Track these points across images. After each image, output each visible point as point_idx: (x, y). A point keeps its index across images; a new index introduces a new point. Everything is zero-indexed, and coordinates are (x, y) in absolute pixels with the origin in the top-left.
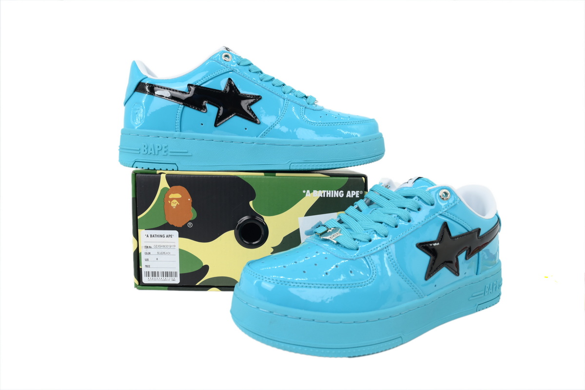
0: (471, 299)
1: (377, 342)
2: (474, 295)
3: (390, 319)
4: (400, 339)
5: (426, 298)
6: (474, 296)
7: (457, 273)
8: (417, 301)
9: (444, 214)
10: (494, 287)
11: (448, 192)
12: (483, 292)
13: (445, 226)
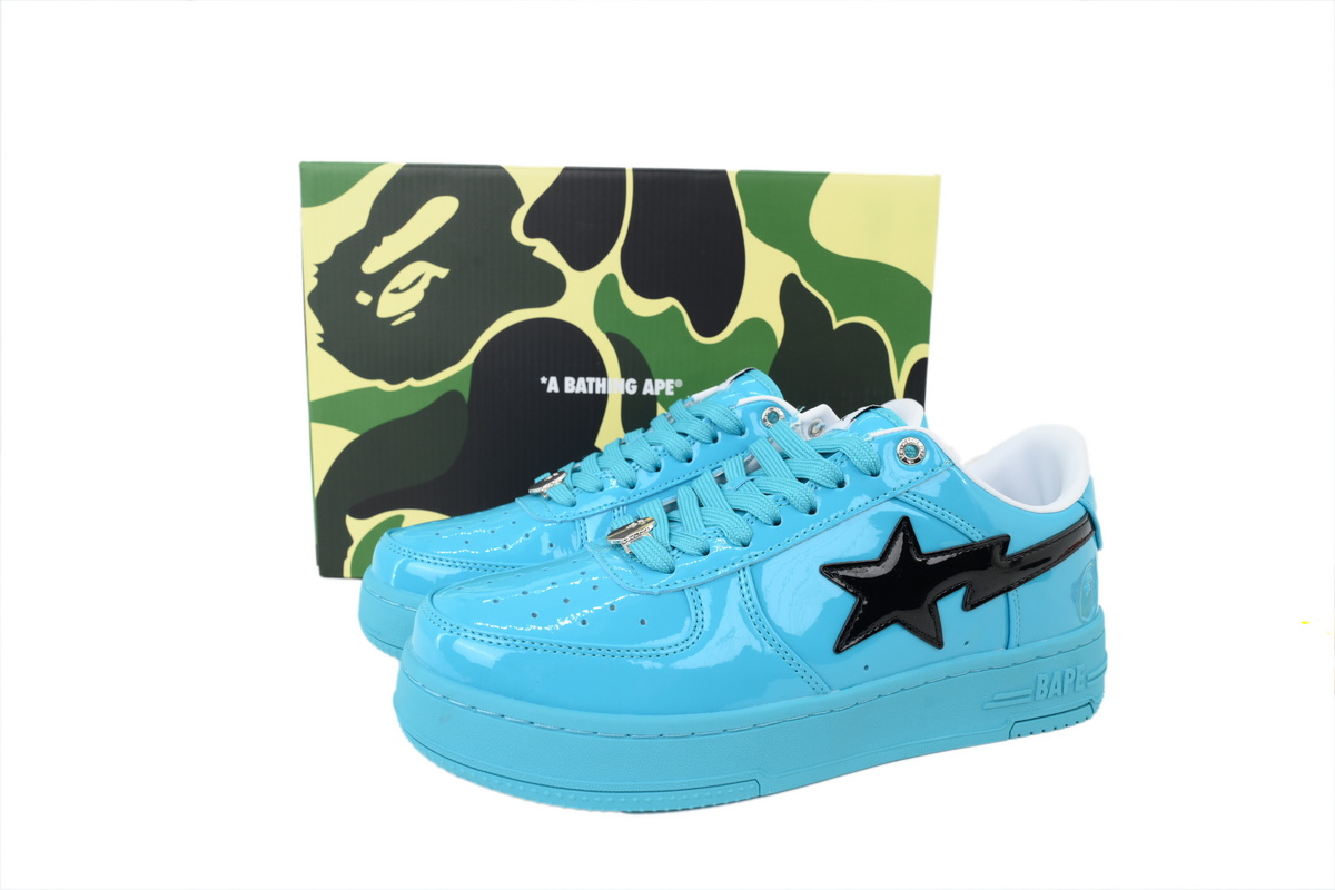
0: (987, 706)
1: (685, 786)
2: (997, 697)
3: (724, 735)
4: (753, 785)
5: (835, 694)
6: (996, 701)
7: (936, 641)
8: (807, 701)
9: (902, 497)
10: (1068, 681)
11: (920, 444)
12: (1030, 691)
13: (905, 525)
